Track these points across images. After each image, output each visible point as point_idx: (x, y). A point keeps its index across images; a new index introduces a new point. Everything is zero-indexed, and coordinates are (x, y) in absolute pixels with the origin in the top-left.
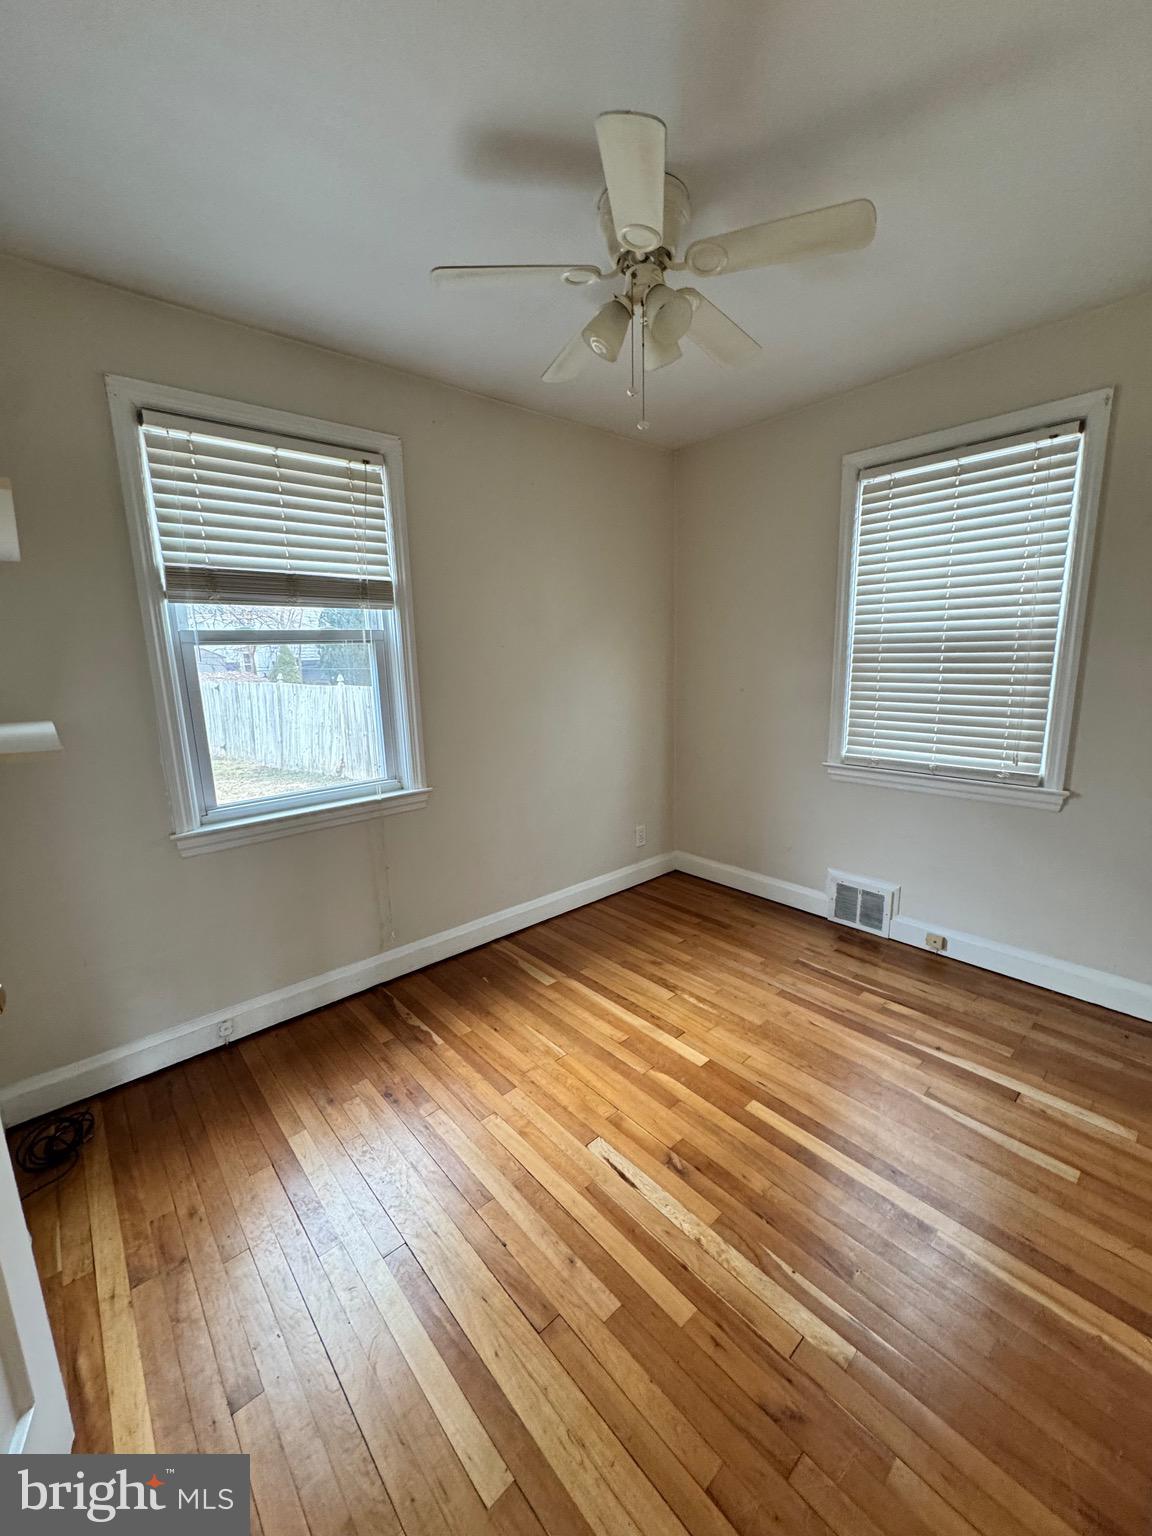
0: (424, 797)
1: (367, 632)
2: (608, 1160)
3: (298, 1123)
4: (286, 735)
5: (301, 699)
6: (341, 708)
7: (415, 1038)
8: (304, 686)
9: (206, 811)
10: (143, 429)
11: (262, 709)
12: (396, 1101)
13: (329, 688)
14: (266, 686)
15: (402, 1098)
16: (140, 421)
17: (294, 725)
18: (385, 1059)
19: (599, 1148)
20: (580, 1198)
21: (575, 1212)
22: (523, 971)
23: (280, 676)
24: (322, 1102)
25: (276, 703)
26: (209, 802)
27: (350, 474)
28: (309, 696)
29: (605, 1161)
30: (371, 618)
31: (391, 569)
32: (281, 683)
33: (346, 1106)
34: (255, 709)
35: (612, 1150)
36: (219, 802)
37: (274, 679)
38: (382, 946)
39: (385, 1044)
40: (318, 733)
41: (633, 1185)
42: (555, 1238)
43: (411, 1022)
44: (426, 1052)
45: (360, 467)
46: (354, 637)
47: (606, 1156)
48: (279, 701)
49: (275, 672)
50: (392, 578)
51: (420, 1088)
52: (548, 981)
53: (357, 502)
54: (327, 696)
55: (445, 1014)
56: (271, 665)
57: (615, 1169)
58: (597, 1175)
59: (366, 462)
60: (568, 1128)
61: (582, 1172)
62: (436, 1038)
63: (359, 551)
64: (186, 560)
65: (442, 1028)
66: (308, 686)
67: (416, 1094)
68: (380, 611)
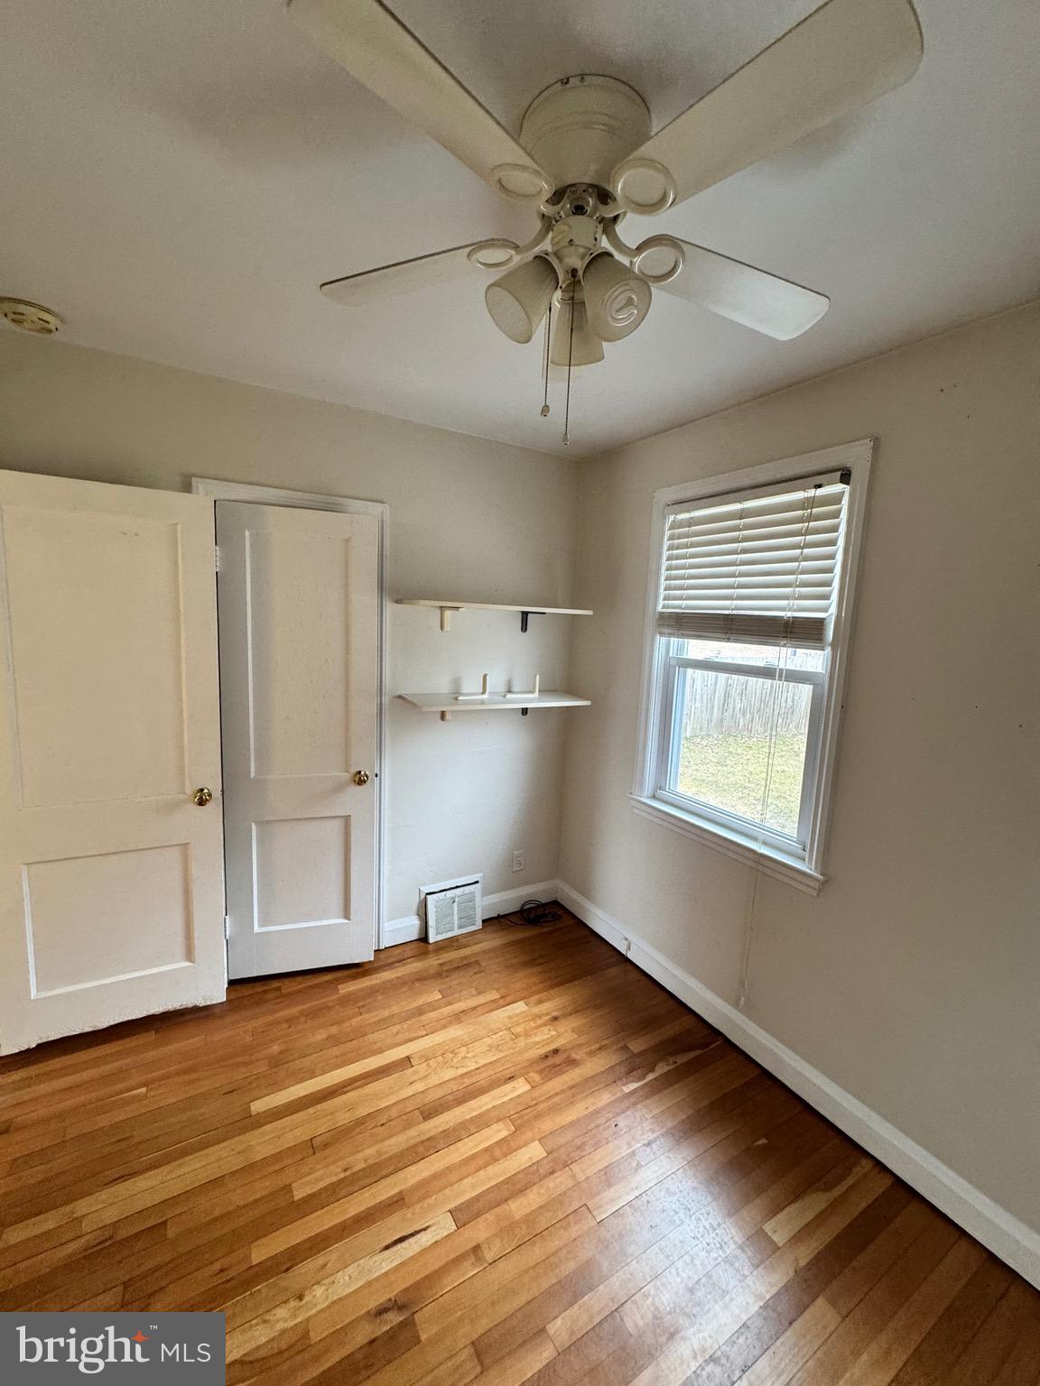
2: (425, 1229)
9: (659, 789)
19: (444, 1225)
20: (395, 1191)
21: (385, 1182)
26: (662, 784)
27: (807, 504)
29: (424, 1226)
35: (436, 1239)
41: (387, 1247)
42: (371, 1162)
47: (430, 1230)
50: (830, 613)
57: (412, 1235)
58: (413, 1214)
60: (477, 1198)
61: (423, 1198)
63: (799, 586)
64: (674, 607)
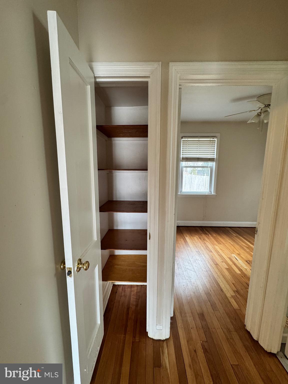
0: (215, 196)
1: (209, 166)
3: (187, 236)
4: (192, 186)
5: (196, 178)
6: (204, 181)
7: (206, 234)
8: (197, 176)
9: (181, 191)
10: (182, 139)
11: (188, 180)
12: (201, 239)
13: (202, 176)
14: (189, 175)
15: (202, 239)
16: (182, 138)
17: (194, 184)
18: (201, 235)
19: (234, 255)
22: (230, 232)
23: (192, 173)
24: (190, 235)
25: (191, 179)
26: (182, 190)
27: (210, 141)
28: (198, 178)
30: (210, 164)
31: (215, 156)
32: (192, 175)
33: (194, 237)
34: (186, 180)
35: (236, 256)
36: (183, 191)
37: (191, 174)
38: (203, 220)
39: (201, 233)
40: (198, 186)
41: (238, 260)
43: (206, 232)
44: (207, 236)
45: (212, 139)
46: (207, 167)
48: (192, 178)
49: (191, 172)
50: (215, 157)
51: (205, 239)
52: (235, 235)
53: (211, 145)
54: (202, 178)
55: (212, 233)
56: (191, 171)
57: (235, 258)
58: (232, 258)
59: (213, 138)
60: (229, 251)
61: (229, 256)
62: (209, 235)
63: (210, 153)
64: (185, 156)
65: (211, 234)
66: (198, 176)
67: (204, 239)
68: (212, 163)
